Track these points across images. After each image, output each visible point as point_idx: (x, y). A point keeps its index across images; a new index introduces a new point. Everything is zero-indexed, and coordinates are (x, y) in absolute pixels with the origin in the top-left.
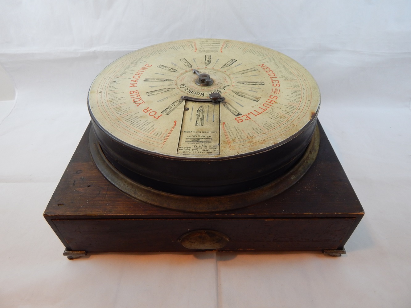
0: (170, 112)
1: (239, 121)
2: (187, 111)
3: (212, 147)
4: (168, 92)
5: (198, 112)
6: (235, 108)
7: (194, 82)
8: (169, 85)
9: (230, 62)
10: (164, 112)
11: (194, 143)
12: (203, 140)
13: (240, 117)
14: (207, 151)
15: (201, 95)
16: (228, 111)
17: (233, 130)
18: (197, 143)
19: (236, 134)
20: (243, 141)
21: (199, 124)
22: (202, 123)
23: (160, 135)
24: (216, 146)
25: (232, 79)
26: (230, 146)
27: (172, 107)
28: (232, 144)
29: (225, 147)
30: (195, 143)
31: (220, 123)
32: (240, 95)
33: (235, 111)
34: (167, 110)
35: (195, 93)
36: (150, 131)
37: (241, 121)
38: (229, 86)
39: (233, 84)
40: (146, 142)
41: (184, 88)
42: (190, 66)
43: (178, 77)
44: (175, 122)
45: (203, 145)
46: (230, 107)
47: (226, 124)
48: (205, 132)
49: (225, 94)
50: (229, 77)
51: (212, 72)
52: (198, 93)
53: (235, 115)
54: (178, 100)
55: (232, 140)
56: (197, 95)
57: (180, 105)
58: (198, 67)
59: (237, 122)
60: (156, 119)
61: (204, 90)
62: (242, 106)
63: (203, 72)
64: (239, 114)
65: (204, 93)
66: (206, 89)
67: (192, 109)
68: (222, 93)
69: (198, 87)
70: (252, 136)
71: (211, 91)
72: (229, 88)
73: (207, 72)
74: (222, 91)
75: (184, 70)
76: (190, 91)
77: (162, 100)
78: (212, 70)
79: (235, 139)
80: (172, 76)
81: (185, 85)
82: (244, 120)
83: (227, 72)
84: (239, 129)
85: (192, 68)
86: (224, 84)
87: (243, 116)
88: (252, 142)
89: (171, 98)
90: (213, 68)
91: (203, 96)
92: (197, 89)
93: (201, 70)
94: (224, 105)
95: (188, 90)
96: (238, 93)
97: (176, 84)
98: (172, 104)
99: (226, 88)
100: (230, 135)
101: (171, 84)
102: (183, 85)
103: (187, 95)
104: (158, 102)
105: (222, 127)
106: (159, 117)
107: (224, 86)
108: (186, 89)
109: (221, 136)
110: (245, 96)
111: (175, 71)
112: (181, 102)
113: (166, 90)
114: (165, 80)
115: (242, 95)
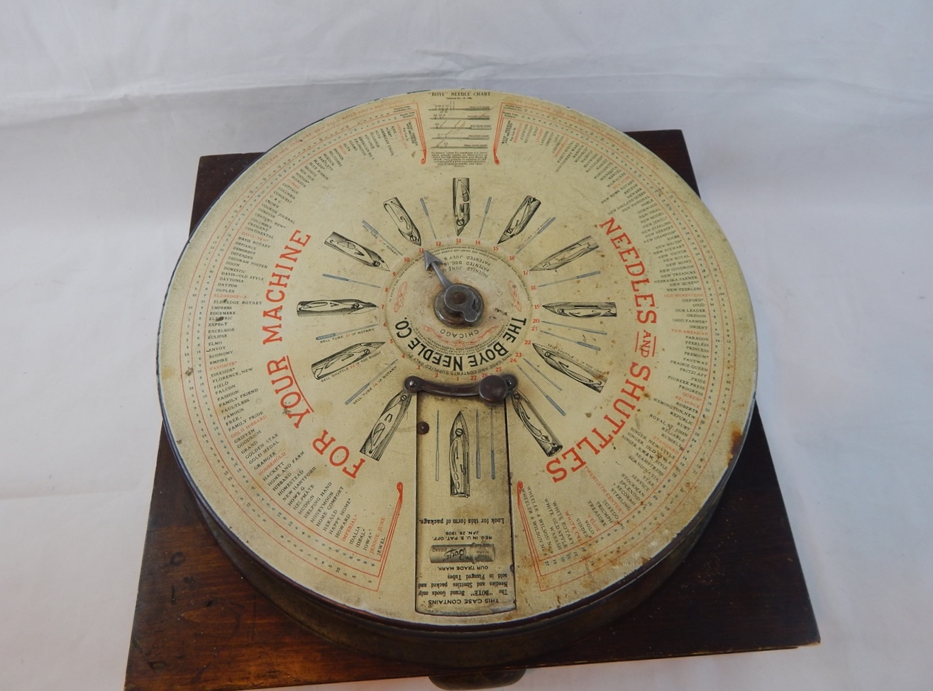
0: (384, 444)
1: (557, 476)
2: (423, 436)
3: (496, 579)
4: (369, 363)
5: (452, 441)
6: (545, 419)
7: (432, 306)
8: (369, 329)
9: (522, 211)
10: (368, 448)
11: (451, 565)
12: (472, 552)
13: (557, 461)
14: (486, 597)
15: (455, 369)
16: (526, 432)
17: (543, 512)
18: (460, 565)
19: (552, 529)
20: (569, 556)
21: (459, 491)
22: (465, 485)
23: (368, 541)
24: (505, 575)
25: (532, 293)
26: (539, 575)
27: (386, 423)
28: (544, 569)
29: (527, 582)
30: (455, 565)
31: (510, 484)
32: (554, 363)
33: (545, 433)
34: (375, 438)
35: (438, 357)
36: (342, 527)
37: (562, 473)
38: (524, 322)
39: (536, 316)
40: (337, 574)
41: (407, 341)
42: (415, 234)
43: (387, 290)
44: (400, 487)
45: (475, 572)
46: (533, 421)
47: (527, 491)
48: (475, 521)
49: (515, 361)
50: (522, 281)
51: (476, 262)
52: (446, 356)
53: (545, 451)
54: (398, 395)
55: (543, 550)
56: (444, 365)
57: (406, 415)
58: (436, 240)
59: (553, 480)
60: (351, 478)
61: (460, 346)
62: (563, 413)
63: (451, 260)
64: (556, 446)
65: (461, 358)
66: (465, 339)
67: (438, 428)
68: (508, 354)
69: (446, 333)
70: (589, 533)
71: (479, 347)
72: (526, 333)
73: (464, 260)
74: (508, 345)
75: (400, 255)
76: (426, 349)
77: (356, 395)
78: (475, 250)
79: (550, 549)
80: (372, 286)
81: (410, 326)
82: (569, 471)
83: (516, 260)
84: (557, 509)
85: (421, 247)
86: (511, 315)
87: (566, 456)
88: (590, 559)
89: (379, 384)
90: (479, 242)
91: (461, 369)
92: (443, 338)
93: (445, 250)
94: (517, 411)
95: (419, 348)
96: (549, 357)
97: (386, 319)
98: (383, 411)
99: (518, 333)
100: (538, 534)
101: (372, 324)
102: (405, 325)
103: (419, 369)
104: (347, 403)
105: (517, 502)
106: (357, 468)
107: (511, 325)
108: (413, 342)
109: (516, 536)
110: (567, 366)
111: (375, 262)
112: (405, 403)
113: (363, 353)
114: (354, 305)
115: (560, 363)
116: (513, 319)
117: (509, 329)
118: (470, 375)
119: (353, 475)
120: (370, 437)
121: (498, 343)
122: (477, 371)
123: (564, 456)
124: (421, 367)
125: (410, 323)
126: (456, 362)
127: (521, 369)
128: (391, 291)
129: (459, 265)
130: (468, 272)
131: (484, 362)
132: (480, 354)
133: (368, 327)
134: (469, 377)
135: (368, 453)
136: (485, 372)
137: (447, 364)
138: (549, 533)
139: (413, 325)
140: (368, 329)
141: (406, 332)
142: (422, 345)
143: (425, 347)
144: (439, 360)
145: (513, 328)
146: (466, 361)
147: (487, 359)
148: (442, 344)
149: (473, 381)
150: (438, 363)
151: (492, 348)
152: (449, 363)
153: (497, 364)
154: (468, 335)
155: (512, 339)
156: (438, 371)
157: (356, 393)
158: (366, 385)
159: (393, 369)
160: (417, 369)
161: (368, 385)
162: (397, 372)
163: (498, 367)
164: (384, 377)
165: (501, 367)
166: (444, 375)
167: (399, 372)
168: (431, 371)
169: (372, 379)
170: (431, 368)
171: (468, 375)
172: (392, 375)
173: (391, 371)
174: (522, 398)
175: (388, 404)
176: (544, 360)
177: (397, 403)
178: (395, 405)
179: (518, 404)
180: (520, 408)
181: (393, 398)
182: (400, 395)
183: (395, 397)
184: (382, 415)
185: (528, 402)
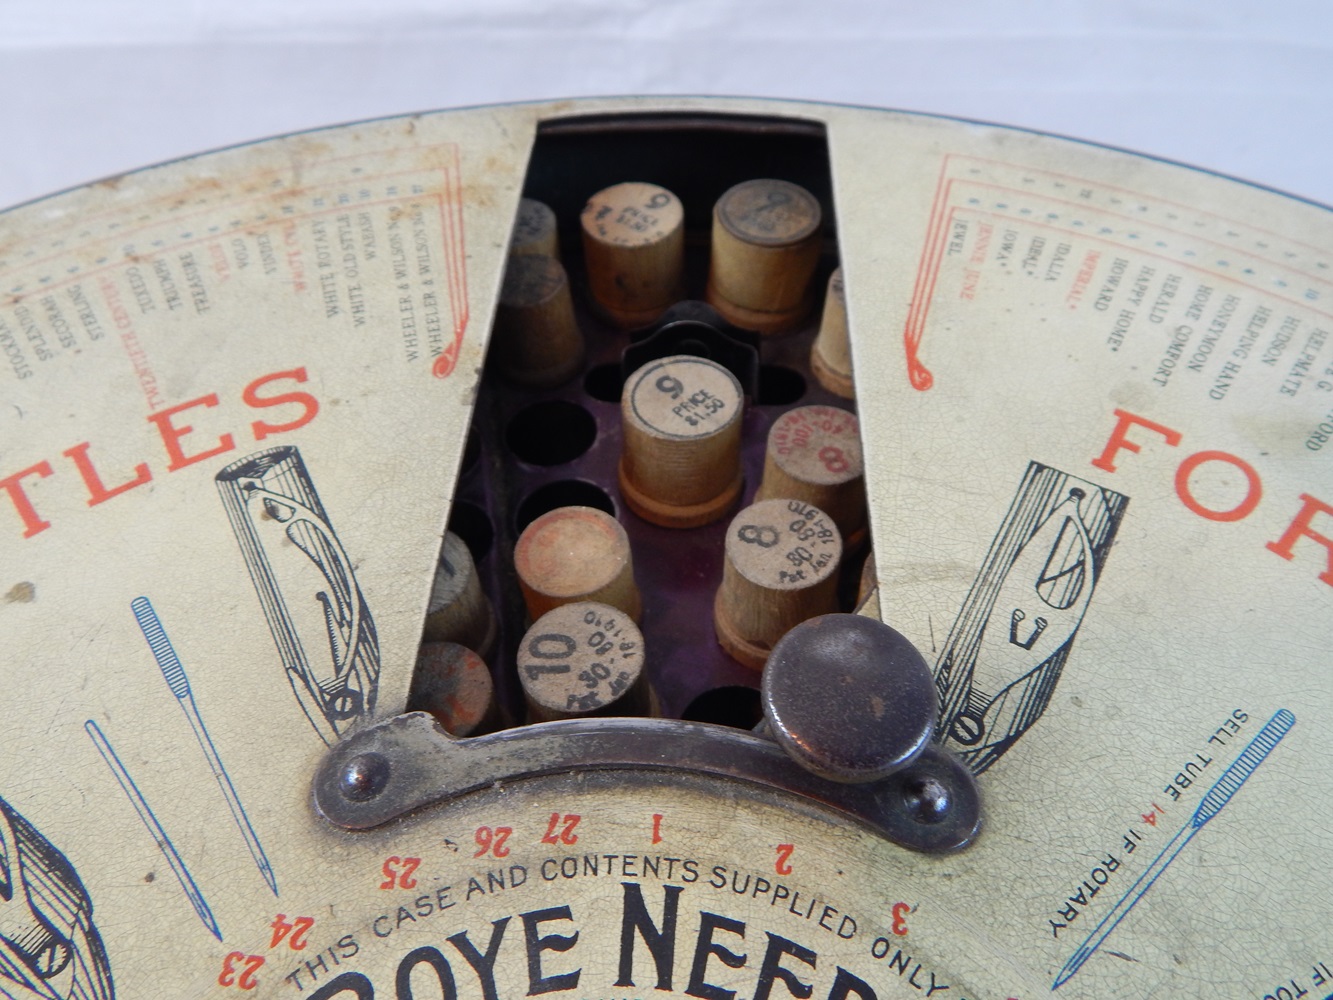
0: (1024, 519)
1: (289, 386)
10: (1093, 512)
13: (261, 430)
16: (354, 536)
17: (383, 296)
19: (371, 256)
20: (343, 198)
23: (1007, 247)
26: (453, 173)
27: (1035, 607)
28: (436, 180)
29: (492, 162)
33: (270, 534)
34: (1073, 548)
36: (1113, 280)
37: (262, 393)
40: (1088, 187)
44: (920, 378)
46: (305, 584)
47: (425, 350)
49: (280, 929)
53: (302, 472)
54: (1002, 747)
55: (419, 214)
56: (738, 928)
59: (310, 375)
60: (1132, 411)
62: (144, 612)
64: (243, 481)
65: (625, 974)
70: (251, 244)
77: (1251, 761)
79: (396, 215)
82: (232, 399)
84: (330, 297)
87: (218, 444)
88: (278, 190)
89: (1132, 820)
91: (633, 895)
94: (368, 633)
96: (55, 938)
98: (1069, 668)
100: (422, 247)
103: (899, 908)
104: (1281, 725)
105: (470, 324)
106: (1117, 442)
109: (499, 246)
112: (953, 702)
118: (580, 849)
119: (1125, 420)
120: (1100, 553)
122: (533, 876)
123: (227, 443)
124: (888, 922)
126: (663, 954)
127: (265, 867)
131: (481, 941)
134: (588, 840)
135: (1089, 490)
136: (489, 862)
137: (720, 937)
138: (383, 248)
144: (770, 969)
146: (597, 945)
147: (454, 957)
149: (568, 804)
150: (777, 946)
152: (704, 947)
153: (402, 915)
156: (773, 886)
157: (1254, 778)
158: (1209, 818)
159: (1070, 913)
160: (911, 905)
161: (1196, 816)
162: (1038, 890)
163: (405, 884)
164: (1113, 863)
165: (385, 886)
166: (737, 860)
167: (1028, 892)
168: (822, 889)
169: (1187, 856)
170: (818, 912)
171: (595, 849)
172: (1064, 874)
173: (1080, 899)
174: (322, 691)
175: (1048, 698)
176: (94, 918)
177: (998, 702)
178: (1007, 690)
179: (353, 666)
180: (348, 645)
181: (1027, 726)
182: (992, 740)
183: (1019, 734)
184: (1066, 647)
185: (296, 671)
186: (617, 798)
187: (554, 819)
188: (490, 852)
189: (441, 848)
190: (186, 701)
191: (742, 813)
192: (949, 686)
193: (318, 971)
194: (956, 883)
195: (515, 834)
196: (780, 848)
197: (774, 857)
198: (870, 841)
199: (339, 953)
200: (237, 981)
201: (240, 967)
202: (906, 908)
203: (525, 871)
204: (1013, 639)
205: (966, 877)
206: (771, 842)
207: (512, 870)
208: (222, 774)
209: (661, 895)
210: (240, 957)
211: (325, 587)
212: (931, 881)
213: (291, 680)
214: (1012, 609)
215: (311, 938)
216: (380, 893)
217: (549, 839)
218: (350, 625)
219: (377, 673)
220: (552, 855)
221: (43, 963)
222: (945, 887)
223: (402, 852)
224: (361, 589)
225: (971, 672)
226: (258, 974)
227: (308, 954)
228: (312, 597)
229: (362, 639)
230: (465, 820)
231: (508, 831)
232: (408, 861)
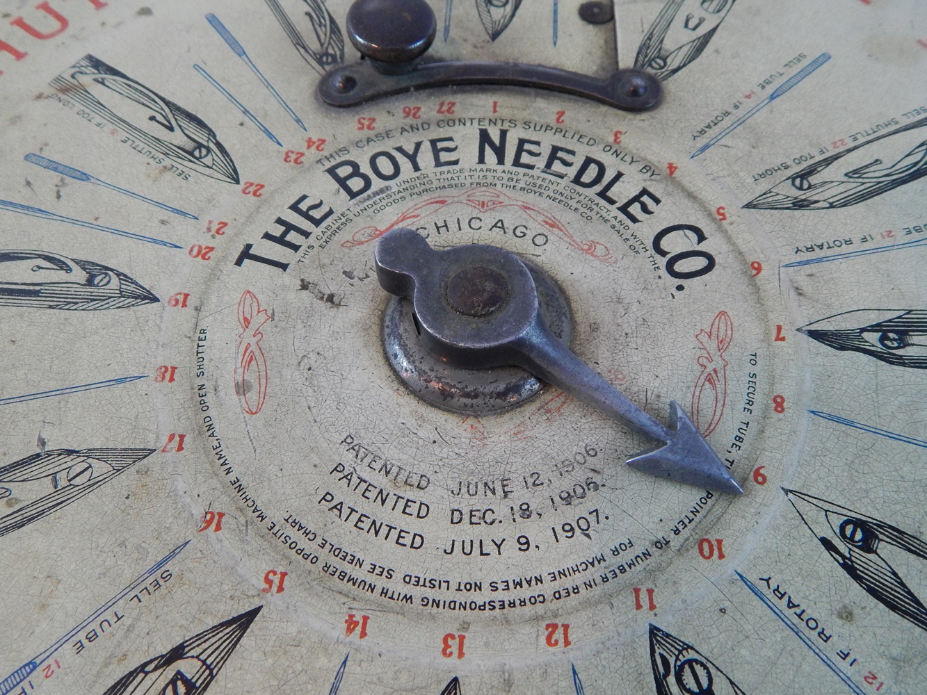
7: (582, 328)
15: (503, 134)
25: (180, 356)
32: (192, 129)
35: (557, 166)
38: (246, 254)
41: (665, 215)
43: (779, 404)
49: (310, 143)
50: (204, 406)
51: (385, 514)
52: (531, 167)
54: (675, 71)
56: (537, 143)
57: (647, 27)
58: (572, 654)
61: (481, 194)
62: (213, 20)
63: (498, 532)
65: (481, 160)
66: (465, 213)
67: (555, 12)
68: (328, 165)
69: (530, 235)
71: (420, 188)
72: (250, 218)
73: (438, 531)
74: (322, 189)
75: (753, 577)
76: (598, 188)
77: (805, 73)
78: (381, 583)
80: (850, 423)
81: (662, 262)
83: (198, 511)
85: (644, 619)
86: (288, 280)
89: (739, 97)
90: (351, 624)
91: (484, 133)
92: (540, 219)
93: (525, 592)
95: (623, 192)
97: (757, 289)
99: (280, 221)
101: (808, 269)
102: (680, 267)
103: (617, 133)
104: (825, 58)
107: (296, 248)
108: (645, 209)
110: (152, 118)
111: (867, 547)
112: (652, 53)
113: (814, 179)
114: (903, 344)
115: (171, 129)
116: (284, 267)
117: (306, 234)
118: (457, 116)
121: (353, 195)
122: (433, 126)
124: (611, 139)
125: (663, 272)
126: (500, 153)
127: (298, 121)
128: (758, 398)
129: (465, 504)
130: (424, 468)
131: (410, 149)
132: (417, 168)
133: (819, 260)
134: (458, 111)
136: (410, 121)
137: (528, 146)
139: (647, 261)
140: (818, 253)
141: (675, 243)
142: (612, 202)
143: (602, 194)
144: (553, 157)
145: (292, 237)
146: (467, 150)
147: (398, 155)
148: (543, 203)
149: (449, 99)
151: (377, 183)
152: (520, 150)
153: (369, 140)
154: (453, 226)
155: (303, 206)
156: (555, 128)
157: (804, 80)
158: (778, 96)
159: (702, 132)
160: (624, 131)
161: (772, 95)
162: (688, 124)
163: (369, 127)
164: (727, 113)
165: (359, 129)
166: (536, 119)
167: (683, 125)
168: (579, 128)
169: (765, 109)
170: (577, 137)
171: (464, 116)
172: (701, 118)
173: (709, 126)
174: (315, 54)
175: (702, 50)
176: (218, 138)
177: (675, 53)
178: (681, 48)
179: (329, 43)
180: (325, 34)
181: (689, 62)
182: (670, 68)
183: (685, 65)
184: (714, 30)
185: (299, 45)
186: (475, 95)
187: (442, 104)
188: (411, 117)
189: (385, 114)
190: (244, 57)
191: (539, 100)
192: (649, 48)
193: (331, 159)
194: (647, 123)
195: (423, 109)
196: (558, 113)
197: (555, 117)
198: (604, 109)
199: (340, 154)
200: (293, 161)
201: (293, 157)
202: (621, 133)
203: (429, 125)
204: (686, 26)
205: (652, 120)
206: (554, 110)
207: (422, 124)
208: (269, 86)
209: (498, 133)
210: (293, 152)
211: (308, 9)
212: (634, 122)
213: (298, 49)
214: (686, 14)
215: (326, 147)
216: (357, 131)
217: (439, 111)
218: (325, 26)
219: (343, 47)
220: (442, 118)
221: (197, 153)
222: (641, 124)
223: (366, 115)
224: (329, 10)
225: (662, 41)
226: (302, 159)
227: (326, 153)
228: (303, 14)
229: (332, 31)
230: (397, 104)
231: (419, 109)
232: (370, 119)
